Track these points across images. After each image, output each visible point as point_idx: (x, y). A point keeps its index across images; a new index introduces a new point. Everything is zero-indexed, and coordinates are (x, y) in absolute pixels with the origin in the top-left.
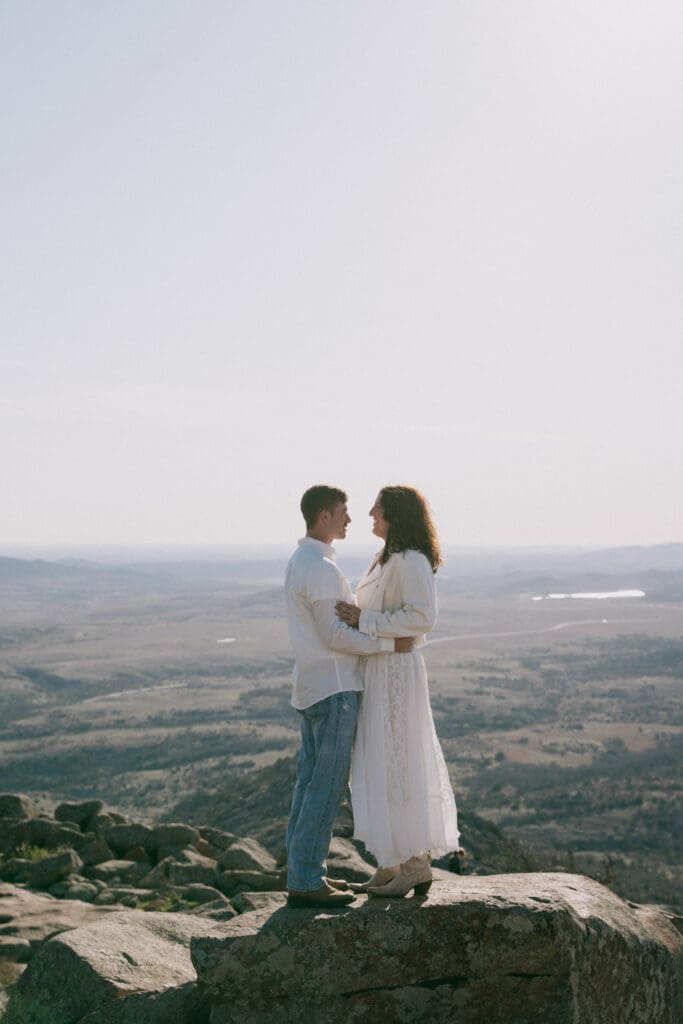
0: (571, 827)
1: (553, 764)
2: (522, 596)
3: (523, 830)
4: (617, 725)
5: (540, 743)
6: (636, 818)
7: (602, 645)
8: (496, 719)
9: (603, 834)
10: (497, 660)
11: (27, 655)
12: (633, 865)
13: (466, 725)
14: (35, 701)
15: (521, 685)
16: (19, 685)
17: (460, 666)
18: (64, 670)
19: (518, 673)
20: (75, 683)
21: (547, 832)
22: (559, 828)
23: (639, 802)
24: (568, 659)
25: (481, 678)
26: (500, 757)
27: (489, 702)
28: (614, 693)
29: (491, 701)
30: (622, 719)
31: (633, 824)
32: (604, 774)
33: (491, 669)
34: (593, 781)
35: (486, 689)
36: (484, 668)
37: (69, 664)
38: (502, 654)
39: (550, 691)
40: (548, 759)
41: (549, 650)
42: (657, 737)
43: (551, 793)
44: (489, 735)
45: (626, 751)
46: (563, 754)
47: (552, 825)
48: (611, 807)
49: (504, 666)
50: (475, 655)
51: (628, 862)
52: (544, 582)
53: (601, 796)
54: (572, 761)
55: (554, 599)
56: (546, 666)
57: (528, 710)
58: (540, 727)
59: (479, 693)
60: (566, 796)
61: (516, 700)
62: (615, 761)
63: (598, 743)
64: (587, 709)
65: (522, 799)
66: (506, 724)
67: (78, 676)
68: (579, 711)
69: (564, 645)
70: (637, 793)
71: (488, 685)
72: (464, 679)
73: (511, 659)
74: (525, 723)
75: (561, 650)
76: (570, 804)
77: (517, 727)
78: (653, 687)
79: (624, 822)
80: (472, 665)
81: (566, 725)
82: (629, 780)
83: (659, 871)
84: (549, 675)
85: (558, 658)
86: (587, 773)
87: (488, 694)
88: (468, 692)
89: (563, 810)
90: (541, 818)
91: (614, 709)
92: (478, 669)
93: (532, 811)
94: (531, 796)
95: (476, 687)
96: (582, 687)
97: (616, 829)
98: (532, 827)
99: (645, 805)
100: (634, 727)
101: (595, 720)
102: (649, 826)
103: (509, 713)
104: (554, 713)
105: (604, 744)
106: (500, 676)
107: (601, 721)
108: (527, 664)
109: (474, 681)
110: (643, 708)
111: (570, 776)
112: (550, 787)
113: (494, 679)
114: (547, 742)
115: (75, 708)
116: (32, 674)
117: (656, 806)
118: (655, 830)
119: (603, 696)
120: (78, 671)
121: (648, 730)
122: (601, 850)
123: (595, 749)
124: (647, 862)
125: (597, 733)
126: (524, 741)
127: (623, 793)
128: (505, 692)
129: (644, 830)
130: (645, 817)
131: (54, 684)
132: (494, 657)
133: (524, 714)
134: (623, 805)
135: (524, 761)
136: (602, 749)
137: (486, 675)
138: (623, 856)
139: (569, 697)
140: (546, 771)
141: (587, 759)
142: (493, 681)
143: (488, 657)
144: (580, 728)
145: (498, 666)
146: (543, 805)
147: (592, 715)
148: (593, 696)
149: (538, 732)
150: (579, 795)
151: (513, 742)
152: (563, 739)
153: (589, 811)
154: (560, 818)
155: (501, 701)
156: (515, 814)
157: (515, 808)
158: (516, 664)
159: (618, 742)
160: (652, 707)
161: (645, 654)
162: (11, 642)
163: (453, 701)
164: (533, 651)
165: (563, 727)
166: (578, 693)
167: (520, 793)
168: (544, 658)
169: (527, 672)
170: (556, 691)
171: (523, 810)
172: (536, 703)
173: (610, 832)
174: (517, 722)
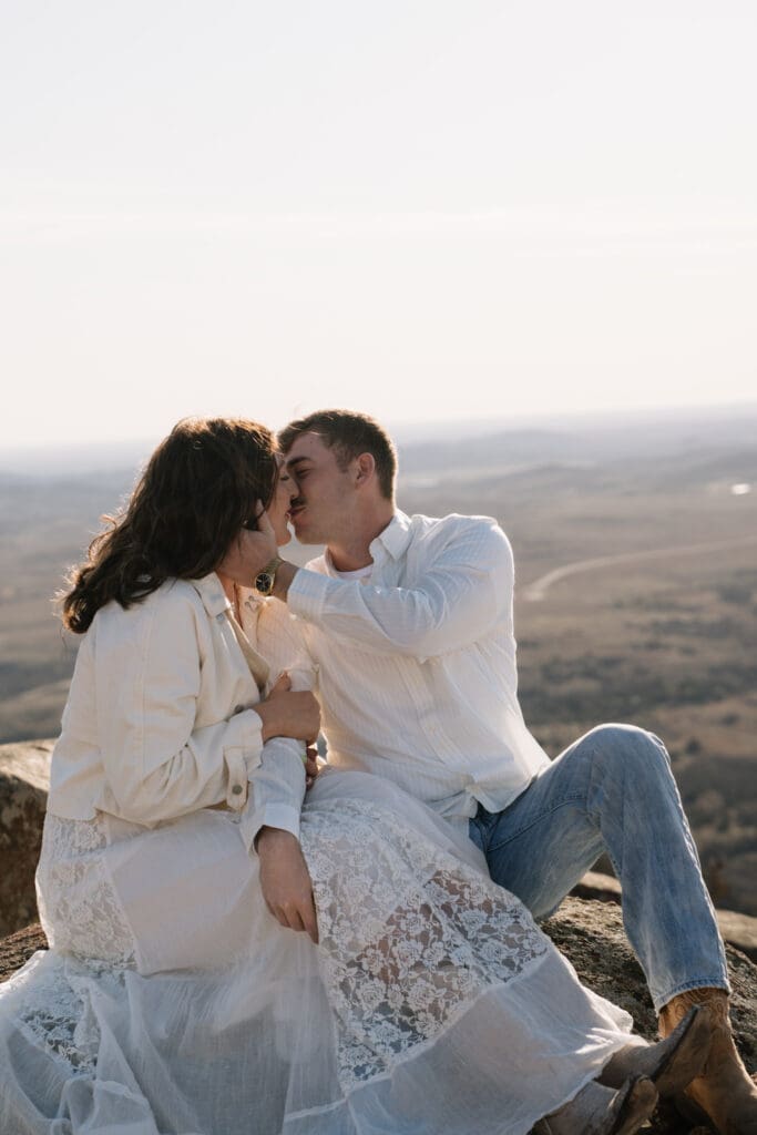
2: (714, 488)
8: (683, 687)
13: (635, 700)
15: (722, 630)
17: (619, 605)
25: (655, 623)
26: (693, 747)
27: (671, 660)
29: (673, 658)
33: (671, 607)
35: (665, 640)
36: (660, 606)
38: (688, 581)
49: (693, 600)
50: (642, 586)
57: (735, 669)
59: (653, 646)
61: (715, 654)
65: (733, 813)
66: (696, 693)
72: (629, 626)
73: (703, 589)
74: (731, 691)
77: (718, 699)
80: (639, 603)
87: (667, 648)
88: (635, 647)
93: (751, 832)
94: (748, 808)
95: (648, 637)
103: (702, 675)
106: (685, 617)
108: (732, 595)
109: (643, 629)
113: (677, 623)
126: (730, 721)
132: (675, 586)
133: (728, 678)
137: (663, 617)
142: (675, 627)
143: (665, 587)
145: (683, 601)
149: (754, 704)
151: (710, 721)
155: (689, 658)
156: (723, 838)
157: (723, 828)
158: (709, 598)
163: (611, 663)
164: (738, 574)
167: (729, 803)
169: (730, 610)
171: (736, 831)
174: (720, 691)
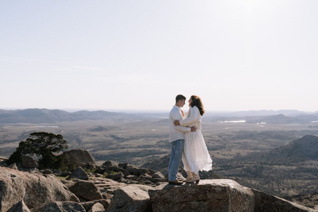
0: (228, 171)
1: (224, 158)
2: (218, 122)
3: (217, 172)
4: (239, 150)
5: (222, 153)
6: (242, 170)
7: (236, 133)
8: (212, 148)
9: (235, 173)
10: (213, 135)
11: (112, 132)
12: (241, 180)
14: (114, 142)
15: (218, 141)
16: (110, 139)
17: (205, 137)
18: (120, 136)
19: (217, 138)
20: (122, 138)
21: (223, 172)
22: (226, 172)
23: (243, 166)
24: (228, 135)
25: (209, 139)
26: (213, 156)
28: (238, 143)
29: (211, 144)
30: (240, 148)
31: (242, 171)
32: (236, 160)
33: (212, 137)
34: (233, 162)
35: (210, 142)
36: (210, 137)
37: (121, 135)
38: (214, 134)
39: (224, 142)
40: (223, 157)
41: (224, 134)
42: (247, 153)
43: (223, 164)
44: (211, 152)
45: (241, 156)
46: (227, 156)
47: (224, 171)
48: (237, 167)
49: (214, 137)
50: (208, 134)
51: (240, 179)
52: (223, 119)
53: (235, 165)
54: (229, 158)
55: (226, 122)
56: (223, 137)
57: (219, 146)
58: (222, 150)
59: (208, 142)
60: (227, 165)
61: (217, 144)
62: (238, 158)
63: (235, 154)
64: (232, 146)
65: (217, 165)
66: (214, 149)
67: (123, 137)
68: (231, 147)
69: (228, 132)
70: (243, 165)
71: (211, 141)
73: (216, 135)
74: (218, 149)
75: (227, 134)
76: (228, 167)
77: (217, 150)
78: (247, 142)
79: (240, 171)
81: (228, 150)
82: (241, 162)
83: (247, 181)
84: (224, 139)
85: (226, 135)
86: (232, 160)
87: (211, 143)
89: (226, 168)
90: (221, 170)
91: (238, 146)
92: (208, 137)
93: (220, 168)
94: (219, 165)
95: (208, 141)
96: (231, 141)
97: (238, 172)
98: (219, 171)
99: (244, 167)
100: (243, 150)
101: (234, 149)
102: (245, 172)
103: (215, 147)
104: (225, 147)
105: (236, 154)
106: (214, 139)
107: (235, 149)
108: (219, 136)
109: (208, 140)
110: (245, 146)
111: (228, 161)
112: (224, 163)
113: (212, 139)
114: (223, 153)
115: (122, 144)
116: (113, 136)
117: (247, 167)
118: (246, 173)
119: (236, 144)
120: (123, 136)
121: (246, 151)
122: (234, 177)
123: (234, 155)
124: (244, 179)
125: (234, 152)
126: (218, 153)
127: (239, 164)
128: (214, 142)
129: (244, 172)
130: (244, 169)
131: (118, 138)
132: (212, 135)
133: (218, 147)
134: (239, 167)
135: (218, 157)
136: (235, 155)
137: (210, 139)
138: (239, 178)
139: (228, 144)
140: (223, 160)
141: (232, 157)
143: (211, 135)
144: (231, 150)
145: (213, 137)
146: (222, 167)
147: (233, 148)
148: (234, 144)
149: (221, 151)
150: (230, 165)
151: (216, 153)
152: (227, 153)
153: (232, 168)
154: (226, 170)
155: (213, 144)
157: (216, 167)
159: (239, 154)
160: (247, 146)
161: (245, 135)
162: (108, 129)
164: (221, 134)
165: (227, 150)
166: (230, 143)
167: (217, 164)
168: (223, 135)
169: (219, 138)
170: (226, 142)
171: (218, 168)
172: (221, 145)
173: (236, 173)
174: (217, 149)
